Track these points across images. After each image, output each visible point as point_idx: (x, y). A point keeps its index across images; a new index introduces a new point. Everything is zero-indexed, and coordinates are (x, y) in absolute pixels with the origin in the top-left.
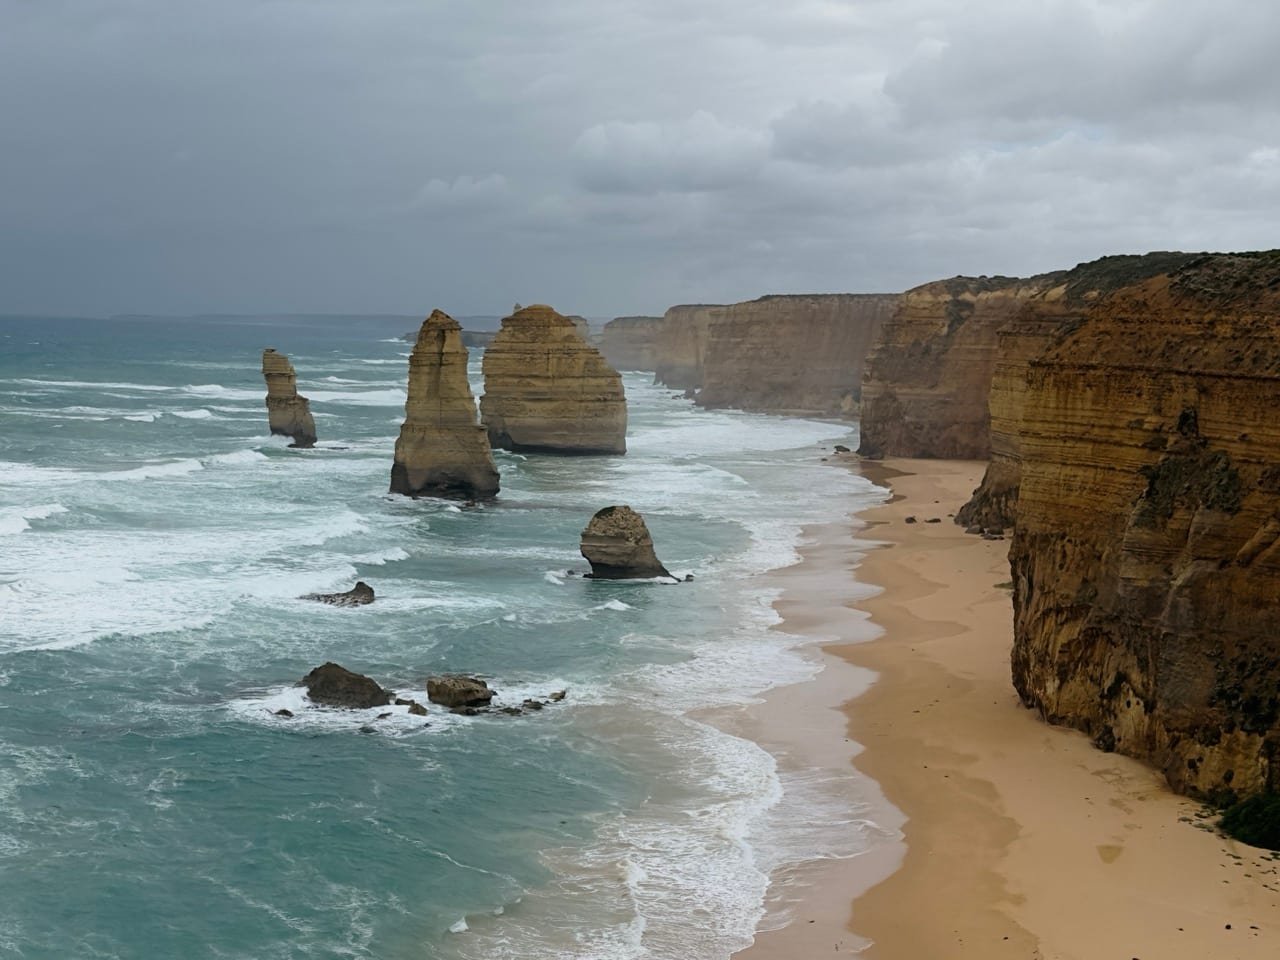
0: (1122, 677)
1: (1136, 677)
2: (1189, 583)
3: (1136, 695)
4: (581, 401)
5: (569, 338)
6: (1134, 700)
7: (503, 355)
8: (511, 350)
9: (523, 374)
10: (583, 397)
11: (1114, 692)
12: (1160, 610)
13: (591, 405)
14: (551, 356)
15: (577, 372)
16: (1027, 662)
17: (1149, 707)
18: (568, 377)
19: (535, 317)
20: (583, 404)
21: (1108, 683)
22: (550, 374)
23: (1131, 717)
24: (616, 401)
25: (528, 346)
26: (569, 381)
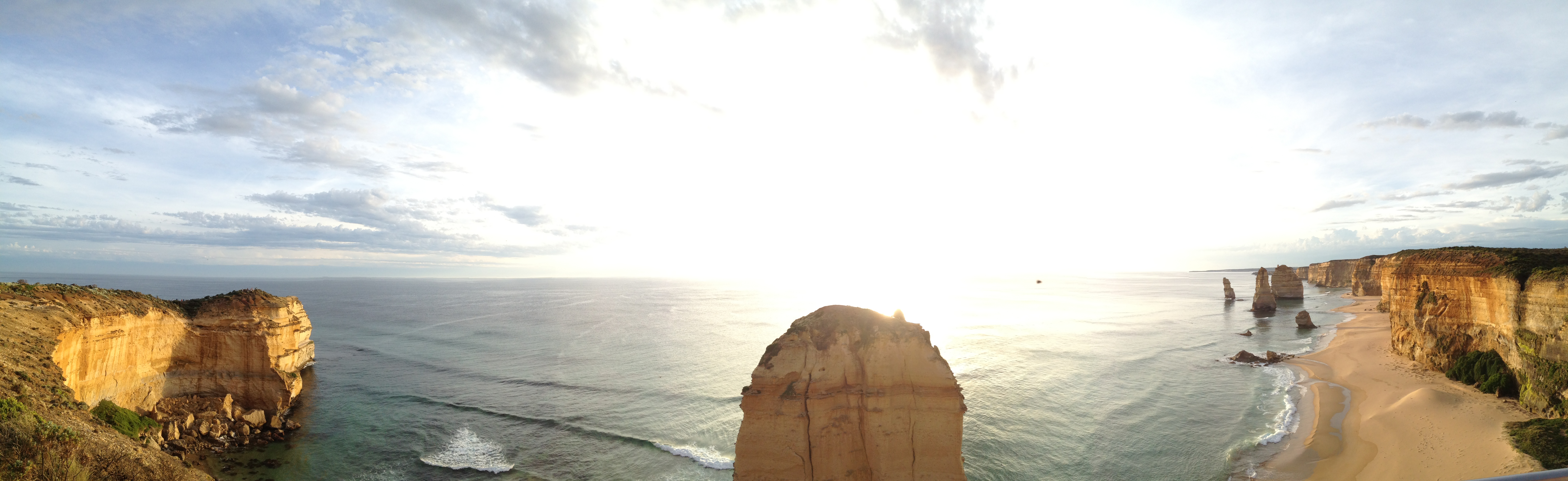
0: (1415, 343)
1: (1418, 342)
2: (1428, 321)
3: (1419, 346)
5: (1290, 272)
6: (1418, 348)
11: (1414, 346)
12: (1422, 327)
14: (1287, 277)
16: (1395, 341)
17: (1422, 349)
18: (1290, 281)
19: (1281, 267)
21: (1412, 345)
22: (1286, 280)
23: (1418, 352)
24: (1302, 290)
25: (1281, 274)
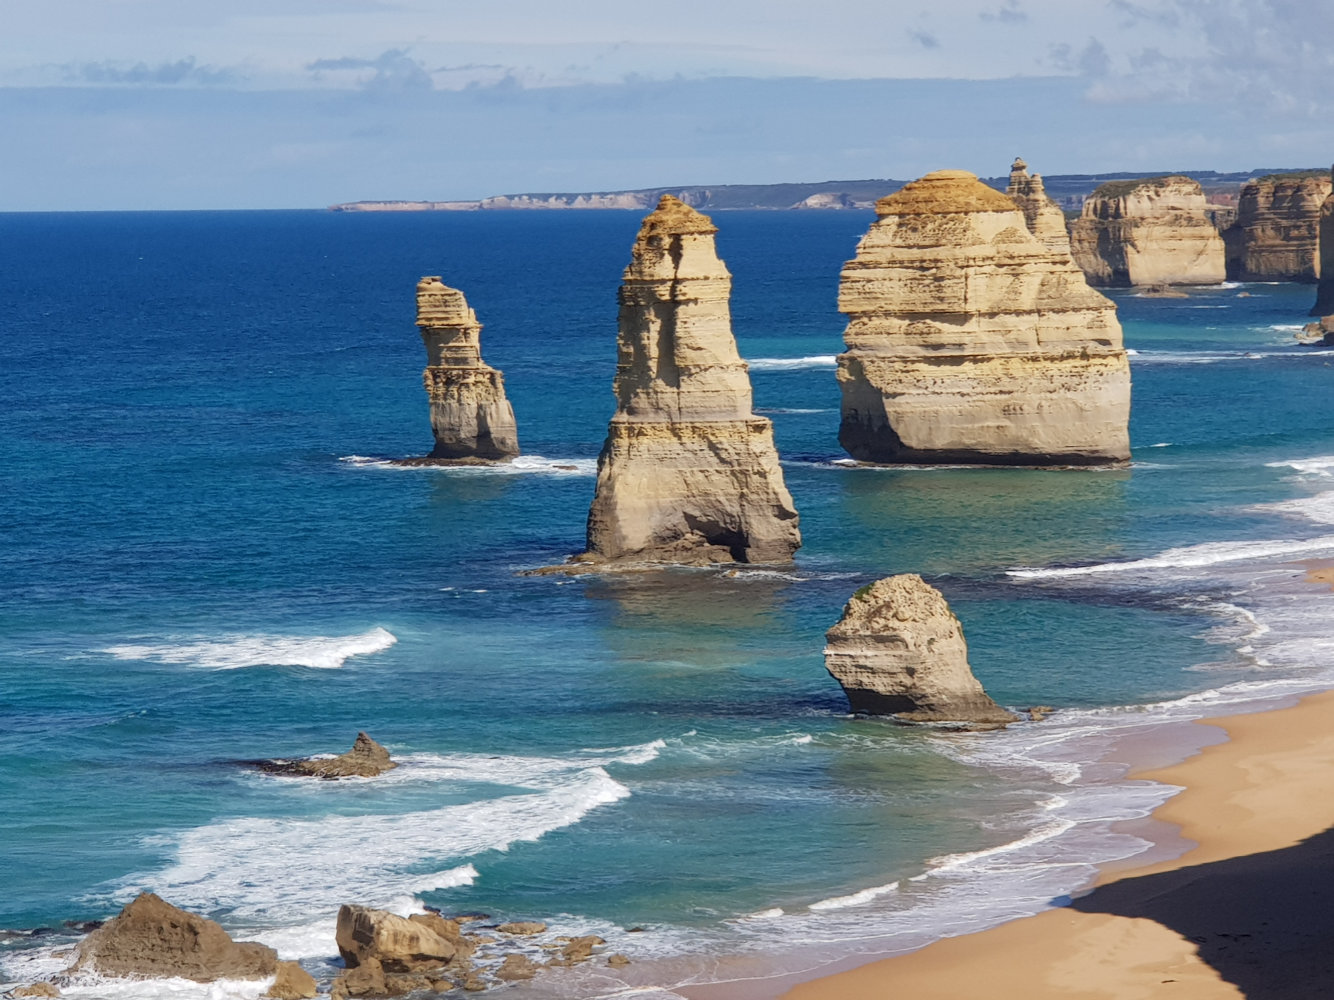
4: (1035, 359)
5: (1008, 236)
7: (878, 273)
8: (892, 263)
9: (920, 309)
10: (1039, 350)
13: (1054, 367)
14: (971, 271)
15: (1027, 300)
18: (1007, 312)
19: (940, 195)
20: (1037, 365)
22: (971, 307)
24: (1105, 357)
25: (929, 254)
26: (1011, 320)
